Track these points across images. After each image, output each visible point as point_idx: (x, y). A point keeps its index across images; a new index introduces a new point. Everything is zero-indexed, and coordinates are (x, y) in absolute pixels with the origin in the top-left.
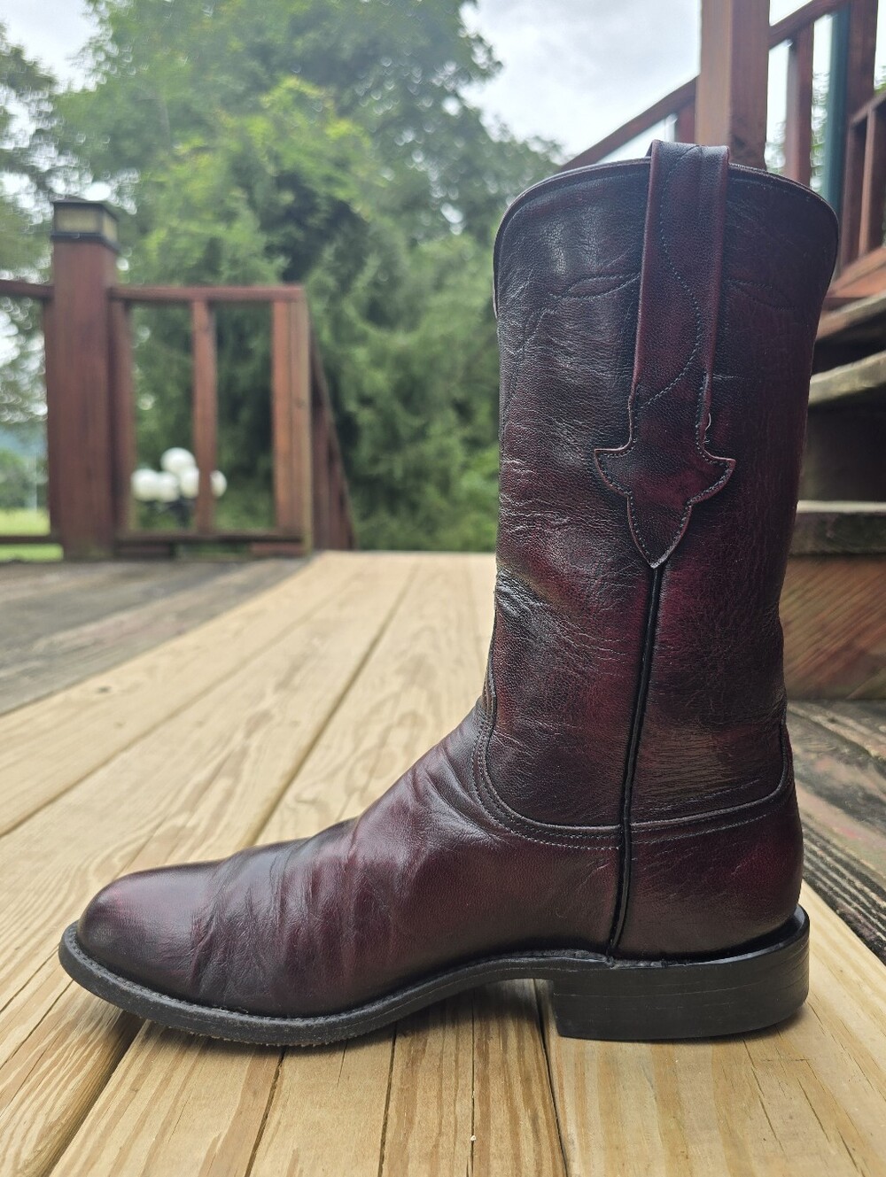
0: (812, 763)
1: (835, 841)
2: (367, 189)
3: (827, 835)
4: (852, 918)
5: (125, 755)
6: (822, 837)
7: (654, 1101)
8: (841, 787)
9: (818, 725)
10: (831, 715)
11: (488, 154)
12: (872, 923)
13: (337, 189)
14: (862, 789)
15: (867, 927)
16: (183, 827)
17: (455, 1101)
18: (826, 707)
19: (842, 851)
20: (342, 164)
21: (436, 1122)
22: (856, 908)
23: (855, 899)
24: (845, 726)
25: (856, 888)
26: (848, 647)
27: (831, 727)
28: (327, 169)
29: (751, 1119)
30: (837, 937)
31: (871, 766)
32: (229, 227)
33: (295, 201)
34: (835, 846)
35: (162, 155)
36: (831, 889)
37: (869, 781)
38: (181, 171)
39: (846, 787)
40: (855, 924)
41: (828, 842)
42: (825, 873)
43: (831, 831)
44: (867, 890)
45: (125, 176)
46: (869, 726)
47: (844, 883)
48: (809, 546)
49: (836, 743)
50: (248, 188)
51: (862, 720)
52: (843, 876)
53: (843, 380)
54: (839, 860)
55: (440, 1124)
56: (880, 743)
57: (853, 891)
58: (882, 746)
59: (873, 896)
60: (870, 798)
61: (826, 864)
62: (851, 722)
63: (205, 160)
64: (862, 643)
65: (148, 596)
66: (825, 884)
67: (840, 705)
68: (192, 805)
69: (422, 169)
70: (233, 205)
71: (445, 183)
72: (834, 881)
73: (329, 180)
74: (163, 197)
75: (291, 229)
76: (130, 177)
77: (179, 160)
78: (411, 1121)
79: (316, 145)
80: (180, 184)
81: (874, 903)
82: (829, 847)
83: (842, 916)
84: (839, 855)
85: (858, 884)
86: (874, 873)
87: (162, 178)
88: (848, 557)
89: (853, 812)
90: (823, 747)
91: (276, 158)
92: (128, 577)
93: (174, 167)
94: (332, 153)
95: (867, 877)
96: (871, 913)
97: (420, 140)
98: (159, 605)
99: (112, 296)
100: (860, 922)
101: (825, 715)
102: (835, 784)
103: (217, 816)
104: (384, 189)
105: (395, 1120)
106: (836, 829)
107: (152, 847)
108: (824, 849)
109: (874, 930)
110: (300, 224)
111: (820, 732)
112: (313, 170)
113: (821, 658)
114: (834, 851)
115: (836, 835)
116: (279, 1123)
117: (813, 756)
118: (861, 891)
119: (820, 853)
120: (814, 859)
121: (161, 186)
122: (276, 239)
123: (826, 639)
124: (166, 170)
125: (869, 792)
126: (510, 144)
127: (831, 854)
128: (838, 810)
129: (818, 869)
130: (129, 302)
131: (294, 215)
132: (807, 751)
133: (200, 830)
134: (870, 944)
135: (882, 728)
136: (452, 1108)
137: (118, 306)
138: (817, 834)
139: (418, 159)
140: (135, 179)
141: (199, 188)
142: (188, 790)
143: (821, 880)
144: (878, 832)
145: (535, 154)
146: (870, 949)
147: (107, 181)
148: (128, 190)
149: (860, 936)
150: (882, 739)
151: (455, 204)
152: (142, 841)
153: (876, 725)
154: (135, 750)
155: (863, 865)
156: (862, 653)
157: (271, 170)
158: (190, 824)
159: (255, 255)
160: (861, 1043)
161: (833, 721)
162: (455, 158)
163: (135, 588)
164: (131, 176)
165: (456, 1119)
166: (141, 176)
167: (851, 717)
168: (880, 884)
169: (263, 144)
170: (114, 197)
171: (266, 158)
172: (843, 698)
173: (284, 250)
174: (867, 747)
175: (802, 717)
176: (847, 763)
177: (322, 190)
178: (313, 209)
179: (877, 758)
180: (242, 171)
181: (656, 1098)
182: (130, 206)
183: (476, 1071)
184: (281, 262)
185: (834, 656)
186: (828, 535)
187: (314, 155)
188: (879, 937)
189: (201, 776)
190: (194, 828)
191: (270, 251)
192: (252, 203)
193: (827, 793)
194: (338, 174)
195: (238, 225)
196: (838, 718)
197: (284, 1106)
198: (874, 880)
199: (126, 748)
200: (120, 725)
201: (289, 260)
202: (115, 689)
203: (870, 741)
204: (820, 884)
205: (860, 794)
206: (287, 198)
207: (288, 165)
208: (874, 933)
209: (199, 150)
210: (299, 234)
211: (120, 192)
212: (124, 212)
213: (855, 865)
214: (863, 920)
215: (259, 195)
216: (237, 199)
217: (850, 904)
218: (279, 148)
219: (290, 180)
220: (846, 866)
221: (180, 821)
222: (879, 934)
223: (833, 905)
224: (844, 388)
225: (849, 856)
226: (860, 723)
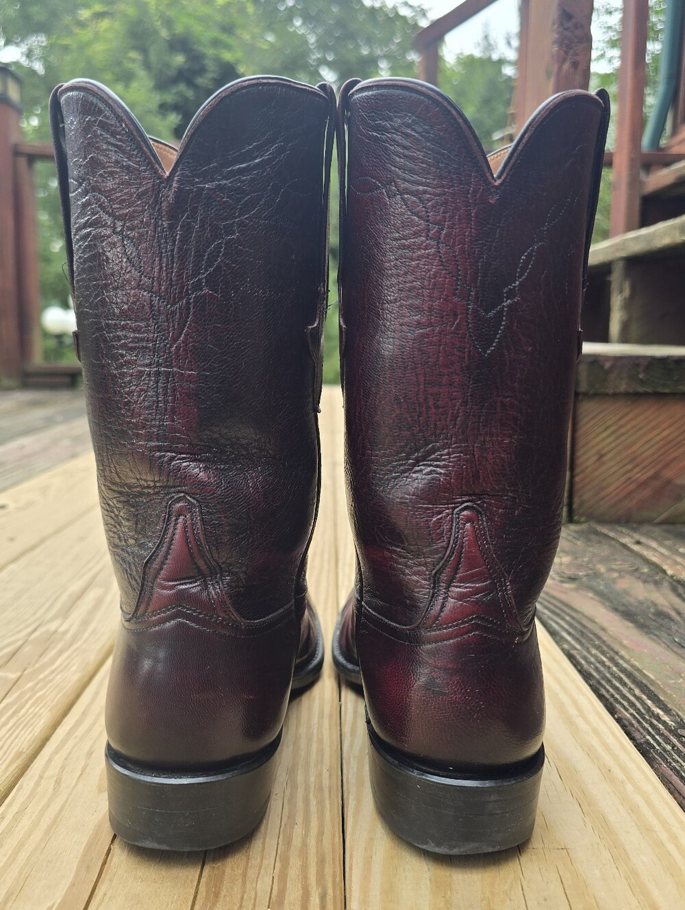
0: (614, 581)
1: (623, 653)
2: (250, 50)
3: (616, 647)
4: (627, 723)
5: (12, 566)
6: (612, 649)
7: (429, 882)
8: (636, 604)
9: (624, 546)
10: (637, 536)
11: (361, 17)
12: (644, 728)
13: (223, 51)
14: (655, 605)
15: (639, 731)
16: (56, 632)
17: (258, 878)
18: (634, 530)
19: (627, 661)
20: (228, 29)
21: (239, 897)
22: (631, 714)
23: (633, 705)
24: (648, 547)
25: (635, 695)
26: (655, 476)
27: (636, 548)
28: (215, 33)
29: (510, 900)
30: (610, 740)
31: (666, 584)
32: (127, 86)
33: (186, 62)
34: (622, 658)
35: (67, 19)
36: (612, 696)
37: (663, 599)
38: (85, 35)
39: (641, 603)
40: (629, 728)
41: (617, 653)
42: (609, 681)
43: (621, 644)
44: (644, 697)
45: (34, 39)
46: (669, 548)
47: (625, 691)
48: (623, 387)
49: (638, 562)
50: (144, 51)
51: (665, 542)
52: (625, 684)
53: (665, 233)
54: (623, 670)
55: (242, 898)
56: (677, 563)
57: (632, 698)
58: (679, 567)
59: (649, 703)
60: (661, 614)
61: (612, 674)
62: (654, 544)
63: (105, 24)
64: (668, 474)
65: (49, 422)
66: (608, 691)
67: (646, 528)
68: (65, 613)
69: (301, 31)
70: (131, 65)
71: (322, 46)
72: (616, 689)
73: (216, 43)
74: (68, 58)
75: (182, 87)
76: (38, 41)
77: (82, 24)
78: (217, 895)
79: (205, 10)
80: (83, 47)
81: (648, 710)
82: (617, 658)
83: (619, 721)
84: (625, 665)
85: (637, 692)
86: (652, 682)
87: (66, 41)
88: (658, 396)
89: (642, 627)
90: (626, 566)
91: (169, 23)
92: (35, 404)
93: (77, 30)
94: (218, 17)
95: (646, 686)
96: (644, 718)
97: (299, 5)
98: (58, 430)
99: (17, 152)
100: (633, 726)
101: (632, 537)
102: (632, 600)
103: (85, 623)
104: (266, 50)
105: (204, 894)
106: (625, 642)
107: (27, 649)
108: (612, 659)
109: (645, 733)
110: (190, 83)
111: (626, 552)
112: (203, 34)
113: (632, 487)
114: (621, 661)
115: (624, 647)
116: (105, 894)
117: (615, 575)
118: (638, 698)
119: (608, 663)
120: (602, 669)
121: (66, 49)
122: (169, 98)
123: (636, 470)
124: (70, 33)
125: (660, 608)
126: (381, 8)
127: (617, 665)
128: (630, 625)
129: (604, 678)
130: (32, 158)
131: (186, 76)
132: (612, 570)
133: (69, 635)
134: (639, 747)
135: (682, 550)
136: (254, 885)
137: (23, 162)
138: (608, 646)
139: (298, 22)
140: (42, 42)
141: (99, 51)
142: (64, 598)
143: (605, 688)
144: (663, 645)
145: (404, 18)
146: (639, 750)
147: (17, 44)
148: (37, 52)
149: (632, 738)
150: (679, 559)
151: (330, 65)
152: (20, 643)
153: (677, 547)
154: (24, 561)
155: (644, 674)
156: (669, 482)
157: (164, 33)
158: (61, 629)
159: (150, 112)
160: (616, 834)
161: (638, 543)
162: (331, 22)
163: (39, 414)
164: (39, 38)
165: (256, 893)
166: (48, 39)
167: (654, 539)
168: (656, 693)
169: (157, 8)
170: (24, 58)
171: (159, 23)
172: (650, 521)
173: (176, 108)
174: (665, 567)
175: (613, 539)
176: (645, 582)
177: (210, 52)
178: (202, 71)
179: (672, 577)
180: (139, 35)
181: (430, 881)
182: (39, 67)
183: (279, 852)
184: (174, 119)
185: (644, 484)
186: (641, 376)
187: (203, 20)
188: (648, 740)
189: (77, 586)
190: (65, 633)
191: (164, 108)
192: (147, 65)
193: (623, 608)
194: (224, 37)
195: (134, 85)
196: (643, 540)
197: (111, 880)
198: (652, 688)
199: (15, 560)
200: (12, 539)
201: (180, 117)
202: (12, 506)
203: (669, 562)
204: (603, 692)
205: (652, 610)
206: (179, 59)
207: (179, 29)
208: (644, 737)
209: (99, 16)
210: (190, 93)
211: (29, 55)
212: (33, 73)
213: (637, 674)
214: (636, 725)
215: (153, 58)
216: (133, 60)
217: (626, 710)
218: (171, 13)
219: (181, 44)
220: (629, 675)
221: (53, 626)
222: (648, 737)
223: (612, 710)
224: (666, 241)
225: (633, 666)
226: (661, 544)
